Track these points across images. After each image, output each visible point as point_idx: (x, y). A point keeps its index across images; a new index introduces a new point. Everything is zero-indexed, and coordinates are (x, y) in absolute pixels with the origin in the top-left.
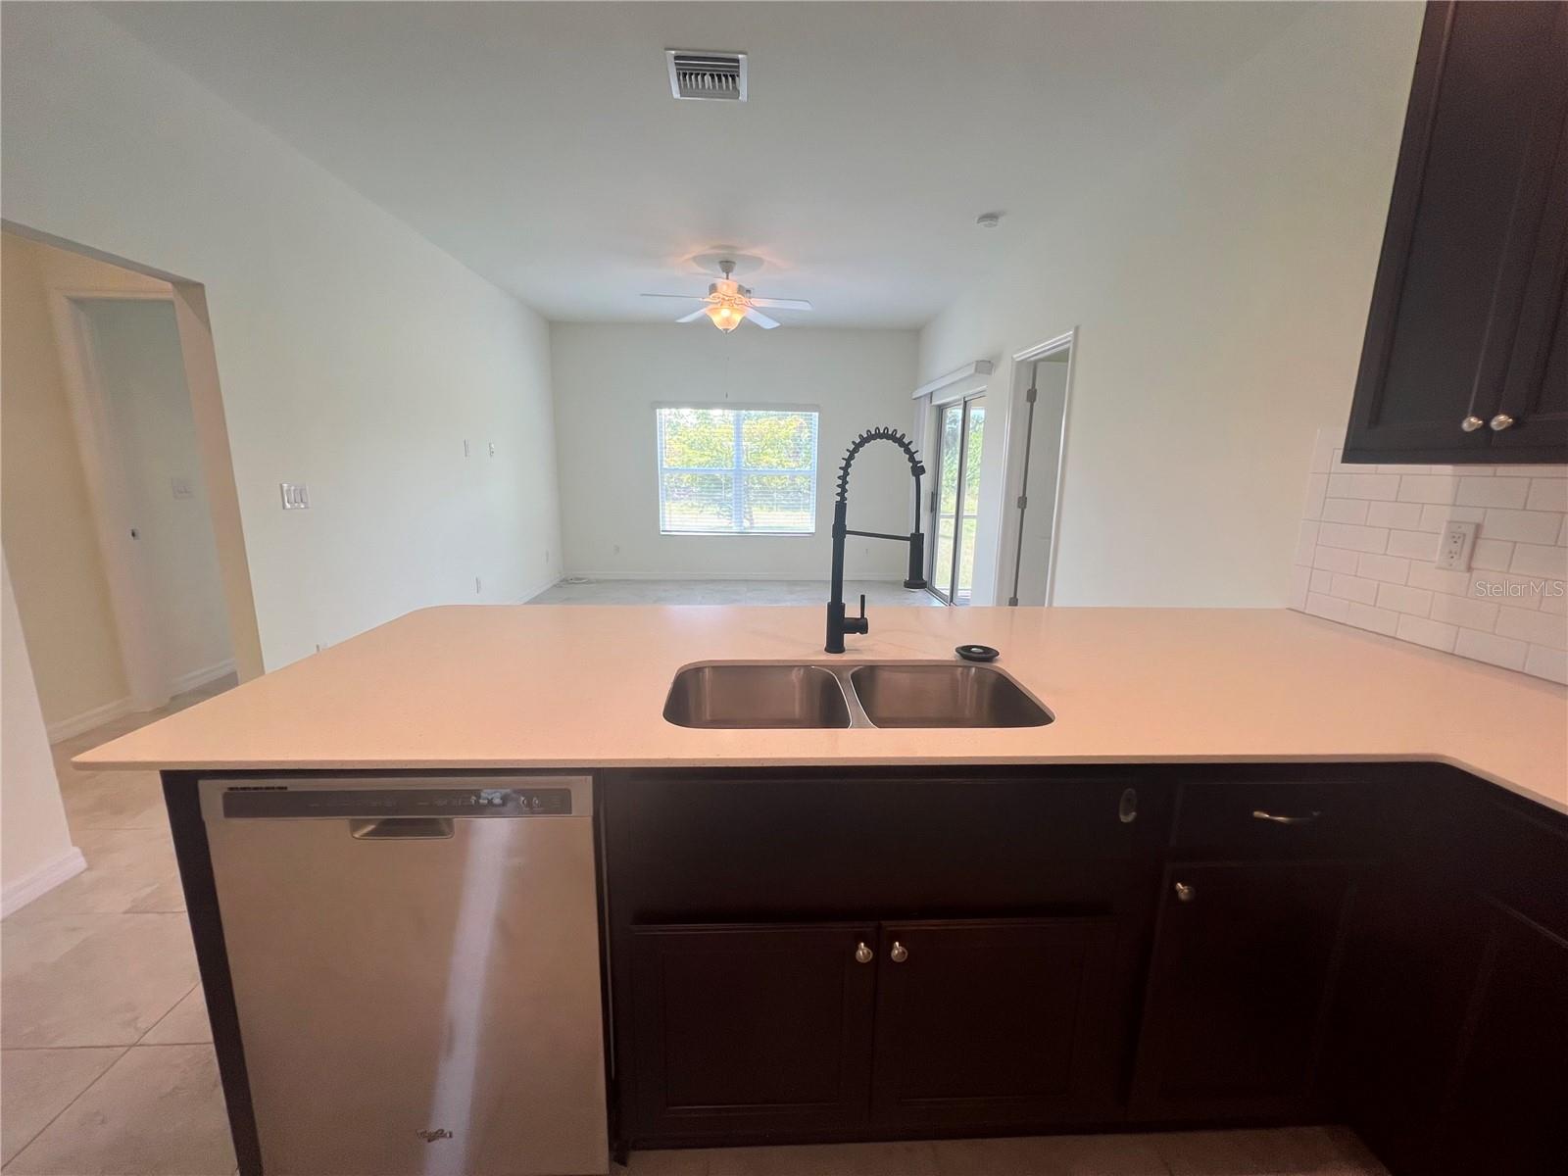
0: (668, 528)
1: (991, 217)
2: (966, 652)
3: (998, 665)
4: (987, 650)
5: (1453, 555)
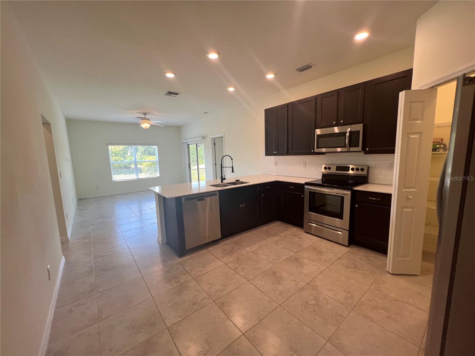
0: (114, 179)
1: (206, 113)
2: (236, 180)
3: (240, 181)
5: (275, 165)
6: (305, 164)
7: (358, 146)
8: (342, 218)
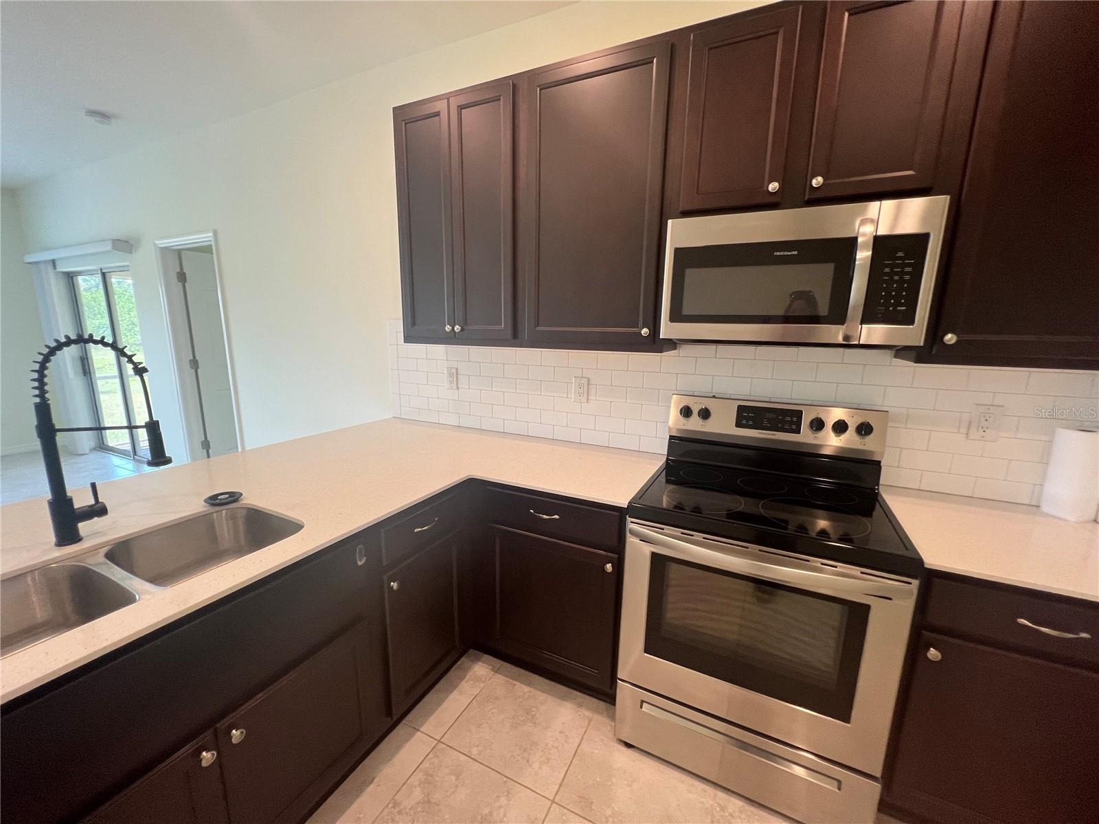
2: (214, 500)
3: (245, 502)
4: (232, 494)
5: (451, 382)
6: (586, 387)
7: (908, 319)
8: (843, 713)
